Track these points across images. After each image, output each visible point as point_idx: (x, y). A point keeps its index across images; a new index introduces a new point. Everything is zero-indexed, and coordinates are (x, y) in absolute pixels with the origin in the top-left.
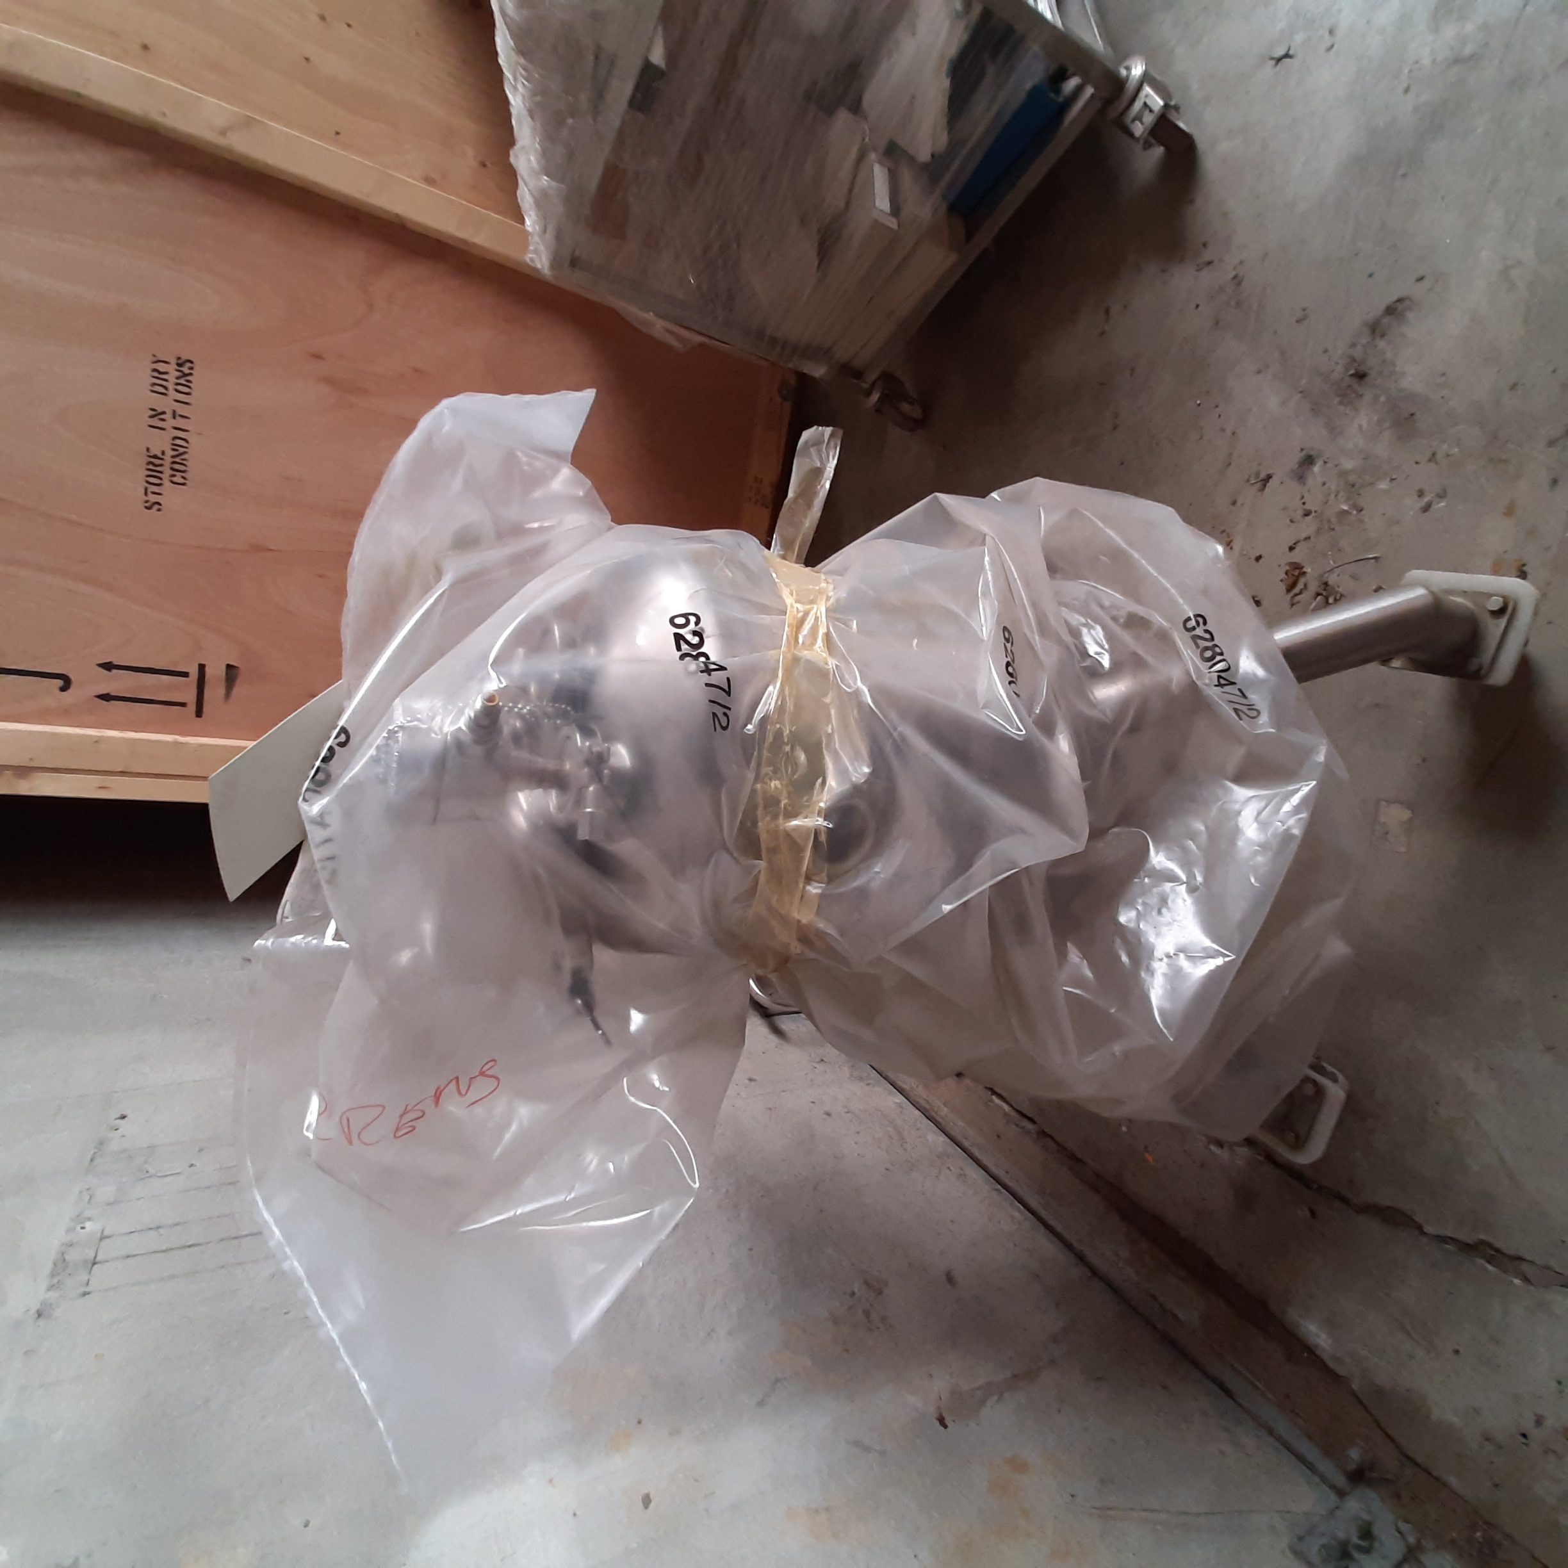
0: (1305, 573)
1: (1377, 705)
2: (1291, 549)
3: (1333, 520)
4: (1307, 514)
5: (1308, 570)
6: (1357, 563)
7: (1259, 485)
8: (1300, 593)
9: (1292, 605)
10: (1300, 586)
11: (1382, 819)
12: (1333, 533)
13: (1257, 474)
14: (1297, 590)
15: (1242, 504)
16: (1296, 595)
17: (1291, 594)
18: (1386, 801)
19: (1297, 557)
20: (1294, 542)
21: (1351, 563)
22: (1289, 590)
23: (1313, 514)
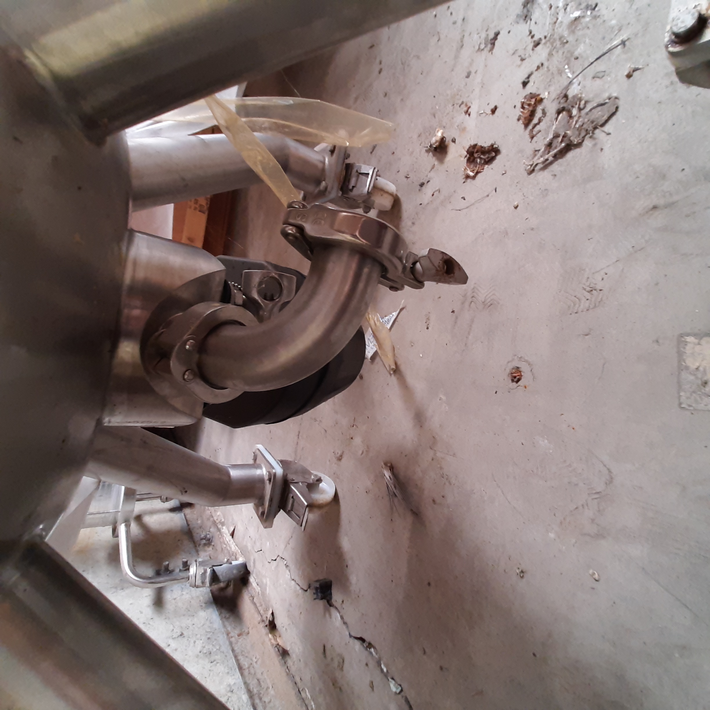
0: (541, 100)
1: (655, 208)
2: (525, 84)
3: (566, 34)
4: (537, 44)
5: (545, 95)
6: (598, 61)
7: (489, 46)
8: (538, 123)
9: (532, 138)
10: (539, 114)
11: (692, 363)
12: (567, 46)
13: (486, 39)
14: (535, 121)
15: (476, 72)
16: (535, 125)
17: (530, 127)
18: (695, 335)
19: (531, 88)
20: (526, 76)
21: (592, 63)
22: (526, 125)
23: (543, 41)
